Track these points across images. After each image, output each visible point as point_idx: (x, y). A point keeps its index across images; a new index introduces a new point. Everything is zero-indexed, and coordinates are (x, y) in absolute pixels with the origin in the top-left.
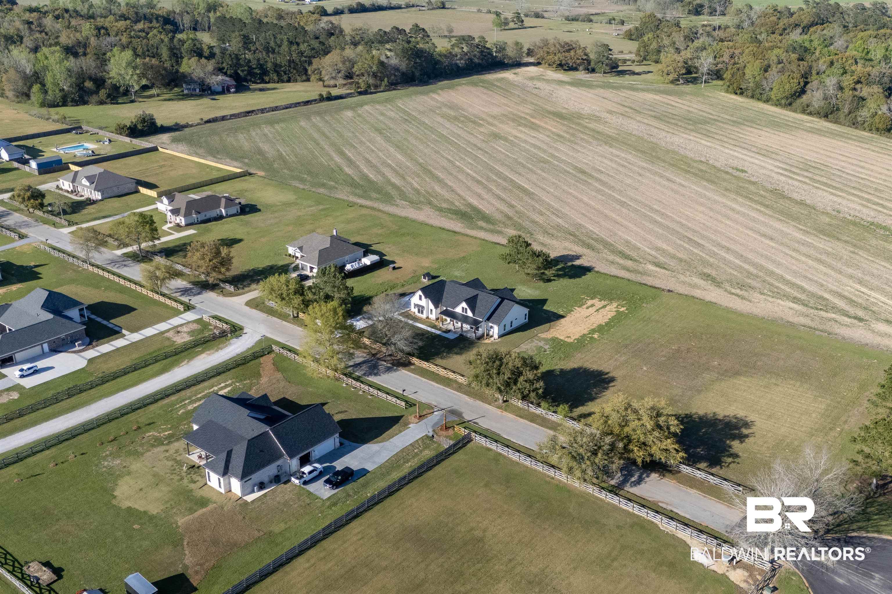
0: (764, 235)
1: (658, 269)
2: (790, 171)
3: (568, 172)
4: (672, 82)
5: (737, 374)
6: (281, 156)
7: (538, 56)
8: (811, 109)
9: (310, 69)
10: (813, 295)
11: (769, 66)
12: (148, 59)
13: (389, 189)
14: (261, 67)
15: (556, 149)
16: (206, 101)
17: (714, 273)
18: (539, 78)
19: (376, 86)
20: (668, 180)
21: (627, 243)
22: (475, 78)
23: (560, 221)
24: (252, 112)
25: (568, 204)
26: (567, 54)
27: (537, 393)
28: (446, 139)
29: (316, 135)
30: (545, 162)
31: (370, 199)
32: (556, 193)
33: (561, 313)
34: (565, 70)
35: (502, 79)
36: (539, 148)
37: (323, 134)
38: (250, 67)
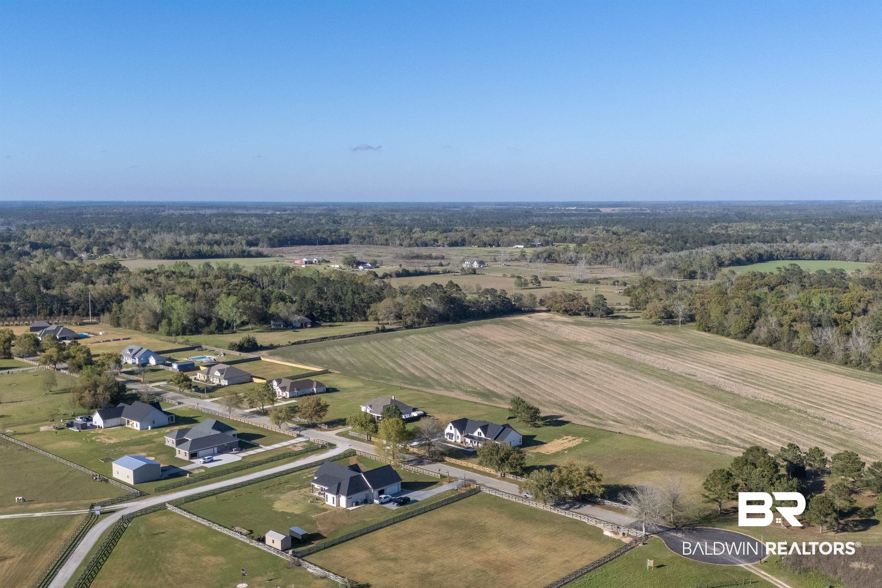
0: (697, 409)
1: (615, 423)
2: (730, 376)
3: (563, 374)
4: (655, 323)
5: (654, 469)
6: (350, 363)
7: (548, 304)
8: (759, 340)
9: (368, 312)
10: (719, 437)
11: (729, 310)
12: (247, 302)
13: (430, 381)
14: (331, 310)
15: (555, 361)
16: (290, 333)
17: (654, 426)
18: (548, 320)
19: (419, 324)
20: (636, 379)
21: (598, 410)
22: (497, 319)
23: (551, 399)
24: (326, 338)
25: (559, 390)
26: (571, 303)
27: (521, 467)
28: (472, 355)
29: (375, 352)
30: (546, 368)
31: (416, 385)
32: (551, 385)
33: (545, 441)
34: (570, 315)
35: (519, 320)
36: (542, 361)
37: (380, 351)
38: (322, 310)
